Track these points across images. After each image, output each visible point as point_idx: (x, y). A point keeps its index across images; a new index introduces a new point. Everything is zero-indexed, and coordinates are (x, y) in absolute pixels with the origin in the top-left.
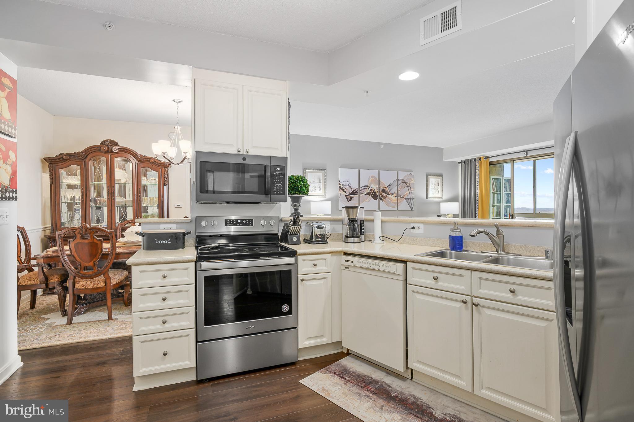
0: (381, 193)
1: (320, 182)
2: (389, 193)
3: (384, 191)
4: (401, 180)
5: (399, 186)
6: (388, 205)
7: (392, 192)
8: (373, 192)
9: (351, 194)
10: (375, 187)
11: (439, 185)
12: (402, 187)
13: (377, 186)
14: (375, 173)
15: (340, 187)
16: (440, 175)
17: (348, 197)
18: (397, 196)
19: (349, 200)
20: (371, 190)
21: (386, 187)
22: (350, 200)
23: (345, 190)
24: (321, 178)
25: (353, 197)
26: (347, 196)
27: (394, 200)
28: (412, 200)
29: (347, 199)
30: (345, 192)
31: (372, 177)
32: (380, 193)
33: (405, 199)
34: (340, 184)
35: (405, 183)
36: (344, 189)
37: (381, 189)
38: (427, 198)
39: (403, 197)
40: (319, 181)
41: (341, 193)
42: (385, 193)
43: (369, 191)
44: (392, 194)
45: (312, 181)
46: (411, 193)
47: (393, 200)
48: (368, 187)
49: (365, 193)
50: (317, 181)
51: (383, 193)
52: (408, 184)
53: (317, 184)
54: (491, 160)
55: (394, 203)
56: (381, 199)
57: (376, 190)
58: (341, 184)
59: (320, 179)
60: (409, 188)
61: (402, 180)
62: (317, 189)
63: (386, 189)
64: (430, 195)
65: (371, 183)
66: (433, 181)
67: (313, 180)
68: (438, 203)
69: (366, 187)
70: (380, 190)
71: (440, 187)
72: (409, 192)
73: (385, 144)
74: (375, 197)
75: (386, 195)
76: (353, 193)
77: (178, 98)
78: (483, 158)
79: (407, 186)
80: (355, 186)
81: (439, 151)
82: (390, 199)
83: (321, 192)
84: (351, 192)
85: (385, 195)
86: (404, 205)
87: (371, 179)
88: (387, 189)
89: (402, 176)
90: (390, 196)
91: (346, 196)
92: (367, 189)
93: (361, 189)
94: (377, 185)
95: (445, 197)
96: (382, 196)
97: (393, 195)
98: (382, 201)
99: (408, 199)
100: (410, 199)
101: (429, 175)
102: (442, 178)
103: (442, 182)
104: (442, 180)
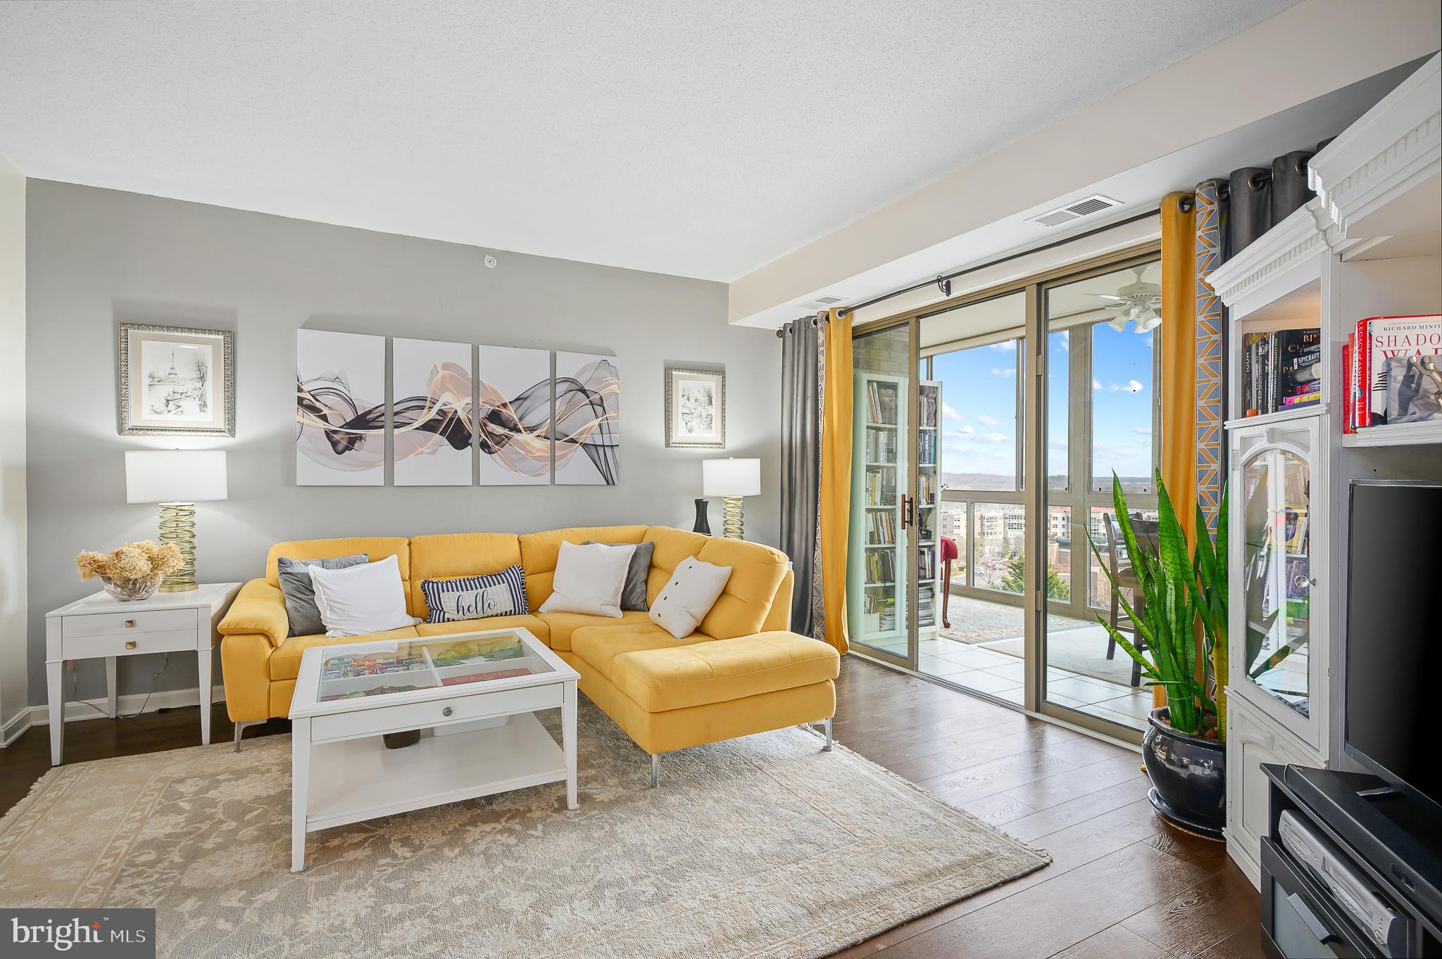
0: (485, 425)
1: (202, 378)
2: (516, 425)
3: (495, 417)
4: (566, 380)
5: (558, 402)
6: (513, 464)
7: (531, 420)
8: (451, 419)
9: (350, 425)
10: (459, 404)
11: (710, 403)
12: (571, 406)
13: (469, 400)
14: (460, 354)
15: (300, 400)
16: (719, 371)
17: (337, 437)
18: (549, 436)
19: (340, 447)
20: (442, 412)
21: (504, 405)
22: (348, 448)
23: (325, 411)
24: (209, 364)
25: (360, 438)
26: (335, 432)
27: (539, 450)
28: (608, 451)
29: (334, 444)
30: (324, 418)
31: (446, 366)
32: (483, 426)
33: (584, 445)
34: (300, 390)
35: (583, 391)
36: (318, 405)
37: (487, 409)
38: (668, 445)
39: (573, 441)
40: (196, 374)
41: (305, 421)
42: (502, 424)
43: (432, 415)
44: (531, 429)
45: (161, 374)
46: (605, 429)
47: (533, 448)
48: (428, 404)
49: (417, 424)
50: (186, 373)
51: (493, 426)
52: (595, 398)
53: (189, 387)
54: (860, 318)
55: (539, 459)
56: (484, 446)
57: (462, 415)
58: (305, 387)
59: (200, 367)
60: (599, 409)
61: (573, 381)
62: (190, 406)
63: (504, 410)
64: (679, 433)
65: (443, 389)
66: (690, 386)
67: (169, 371)
68: (698, 461)
69: (420, 403)
70: (483, 415)
71: (715, 410)
72: (600, 425)
73: (504, 257)
74: (458, 436)
75: (506, 431)
76: (363, 421)
78: (834, 313)
79: (591, 403)
80: (369, 397)
81: (719, 291)
82: (522, 445)
83: (214, 416)
84: (350, 416)
85: (499, 430)
86: (577, 466)
87: (441, 373)
88: (511, 413)
89: (569, 366)
90: (524, 437)
91: (329, 434)
92: (422, 408)
93: (397, 409)
94: (468, 396)
95: (732, 443)
96: (491, 435)
97: (536, 433)
98: (490, 453)
99: (596, 446)
100: (603, 446)
101: (675, 369)
102: (724, 378)
103: (724, 394)
104: (724, 386)
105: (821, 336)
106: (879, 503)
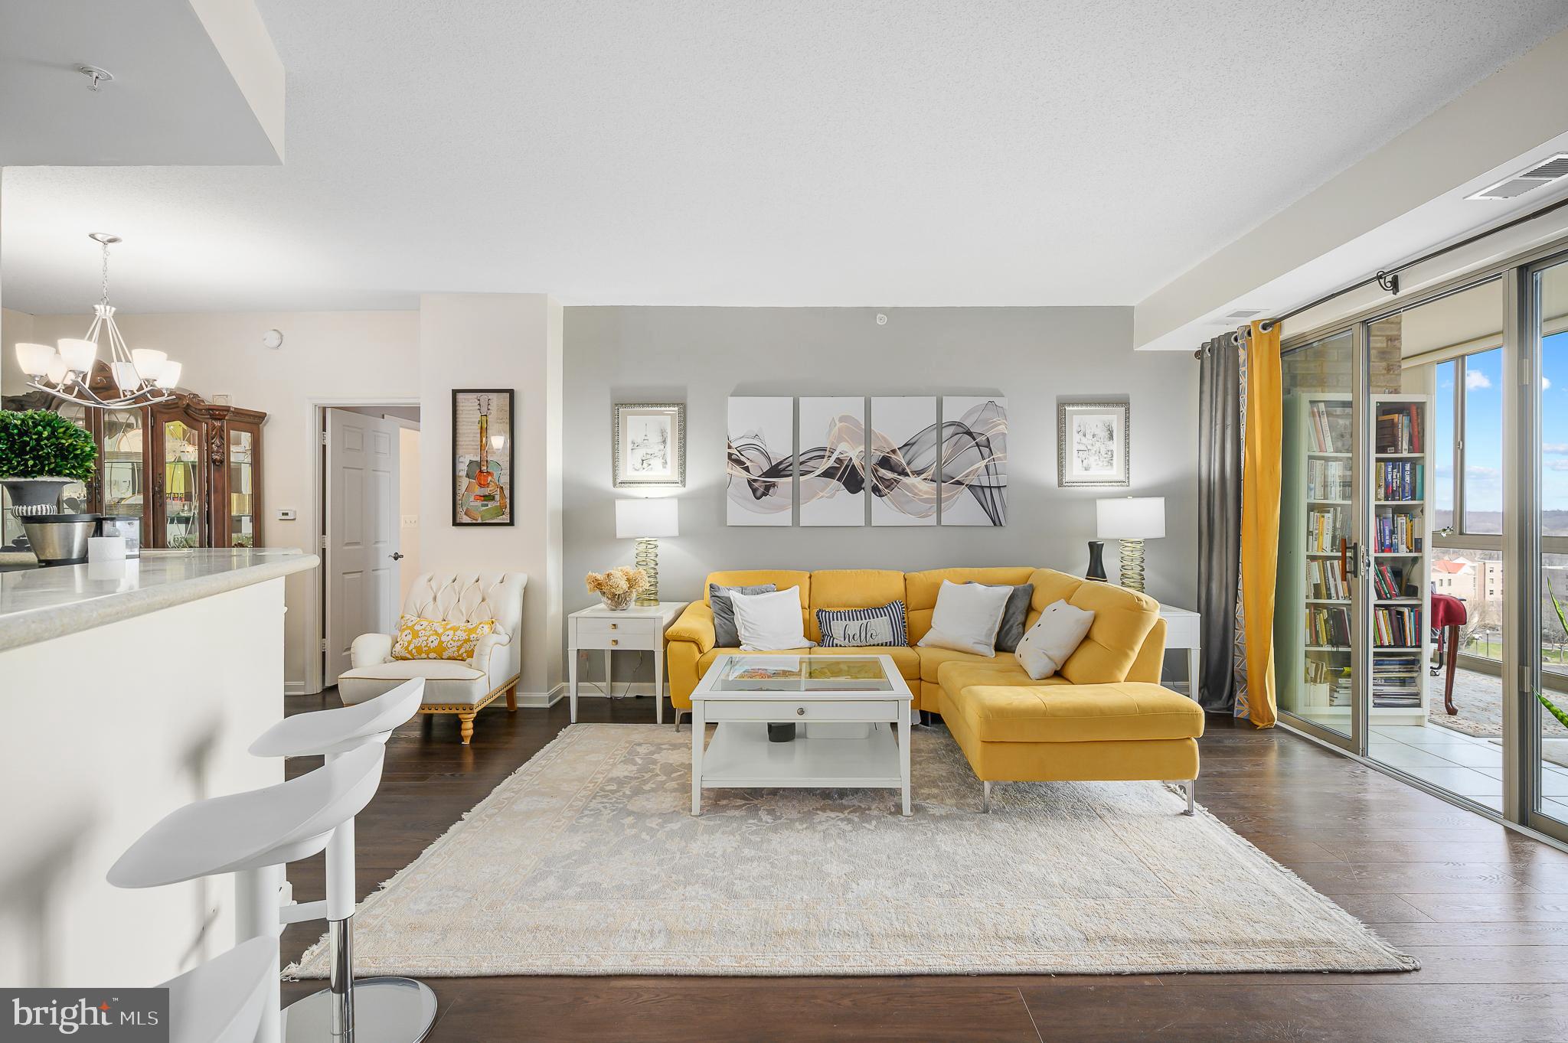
0: (877, 471)
1: (664, 442)
2: (904, 469)
3: (885, 463)
4: (952, 424)
5: (944, 446)
6: (901, 506)
7: (918, 464)
8: (847, 466)
9: (767, 474)
10: (852, 452)
11: (1111, 437)
12: (957, 449)
13: (862, 448)
14: (854, 407)
15: (730, 455)
16: (1123, 402)
17: (756, 485)
18: (936, 479)
19: (759, 493)
20: (839, 460)
21: (894, 451)
22: (764, 494)
23: (748, 464)
24: (669, 431)
25: (774, 485)
26: (755, 481)
27: (926, 493)
28: (995, 492)
29: (754, 491)
30: (747, 469)
31: (842, 419)
32: (875, 471)
33: (971, 487)
34: (730, 447)
35: (969, 433)
36: (743, 459)
37: (877, 455)
38: (1060, 484)
39: (959, 483)
40: (660, 439)
41: (734, 472)
42: (892, 469)
43: (831, 463)
44: (918, 473)
45: (639, 440)
46: (992, 470)
47: (920, 491)
48: (827, 454)
49: (818, 472)
50: (654, 438)
51: (883, 471)
52: (981, 439)
53: (656, 448)
55: (926, 501)
56: (875, 490)
57: (856, 462)
58: (734, 445)
59: (663, 432)
60: (985, 451)
61: (959, 424)
62: (657, 463)
63: (893, 456)
64: (1075, 471)
65: (840, 439)
66: (1086, 422)
67: (644, 437)
68: (1092, 501)
69: (821, 453)
70: (874, 461)
71: (1117, 445)
72: (986, 466)
73: (893, 312)
74: (852, 481)
75: (895, 476)
76: (776, 471)
77: (105, 231)
79: (978, 445)
80: (780, 450)
81: (1122, 317)
82: (907, 487)
83: (671, 472)
84: (766, 467)
85: (888, 475)
86: (963, 508)
87: (839, 425)
88: (900, 458)
89: (956, 410)
90: (912, 480)
91: (750, 482)
92: (822, 457)
93: (802, 459)
94: (861, 445)
95: (1138, 480)
96: (881, 479)
97: (923, 476)
98: (880, 496)
99: (982, 487)
100: (990, 487)
101: (1069, 404)
102: (1127, 411)
103: (1127, 427)
104: (1127, 419)
105: (1242, 354)
106: (1329, 548)
